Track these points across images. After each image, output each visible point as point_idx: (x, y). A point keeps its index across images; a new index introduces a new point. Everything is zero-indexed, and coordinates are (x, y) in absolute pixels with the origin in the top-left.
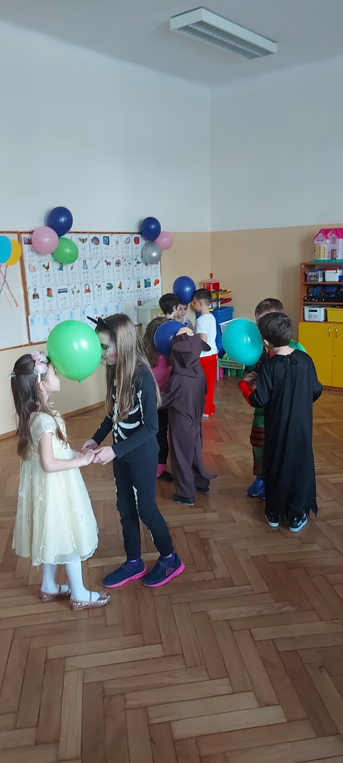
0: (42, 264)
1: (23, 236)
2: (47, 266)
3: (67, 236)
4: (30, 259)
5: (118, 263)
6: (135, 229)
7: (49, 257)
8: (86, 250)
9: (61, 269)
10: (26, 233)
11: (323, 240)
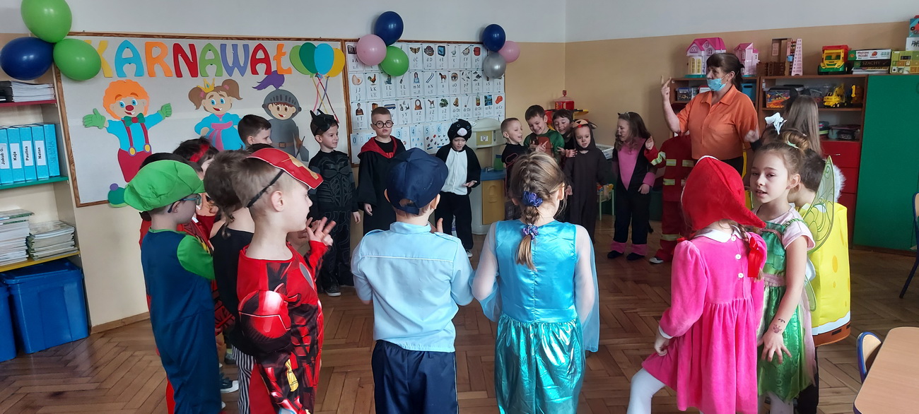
0: (367, 75)
1: (348, 44)
2: (373, 78)
3: (396, 45)
4: (355, 70)
5: (455, 77)
6: (475, 38)
7: (376, 68)
8: (417, 61)
9: (389, 82)
10: (350, 41)
11: (696, 52)
